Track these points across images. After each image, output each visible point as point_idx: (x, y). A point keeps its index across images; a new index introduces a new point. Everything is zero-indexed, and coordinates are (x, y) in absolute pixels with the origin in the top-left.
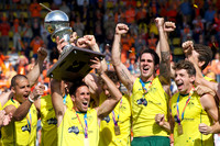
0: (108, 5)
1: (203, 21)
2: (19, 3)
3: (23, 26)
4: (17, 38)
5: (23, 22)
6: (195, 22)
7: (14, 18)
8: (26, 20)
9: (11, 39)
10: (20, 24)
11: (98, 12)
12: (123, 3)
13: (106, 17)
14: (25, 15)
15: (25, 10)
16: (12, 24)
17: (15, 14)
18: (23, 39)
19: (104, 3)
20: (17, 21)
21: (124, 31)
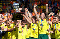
0: (30, 1)
1: (54, 5)
2: (8, 1)
3: (9, 6)
4: (8, 9)
5: (9, 5)
6: (52, 5)
7: (7, 4)
8: (10, 5)
9: (6, 9)
10: (8, 6)
11: (28, 3)
12: (34, 1)
13: (30, 4)
14: (10, 4)
15: (10, 2)
16: (6, 6)
17: (7, 3)
18: (9, 9)
19: (29, 1)
20: (8, 5)
21: (36, 6)
